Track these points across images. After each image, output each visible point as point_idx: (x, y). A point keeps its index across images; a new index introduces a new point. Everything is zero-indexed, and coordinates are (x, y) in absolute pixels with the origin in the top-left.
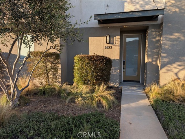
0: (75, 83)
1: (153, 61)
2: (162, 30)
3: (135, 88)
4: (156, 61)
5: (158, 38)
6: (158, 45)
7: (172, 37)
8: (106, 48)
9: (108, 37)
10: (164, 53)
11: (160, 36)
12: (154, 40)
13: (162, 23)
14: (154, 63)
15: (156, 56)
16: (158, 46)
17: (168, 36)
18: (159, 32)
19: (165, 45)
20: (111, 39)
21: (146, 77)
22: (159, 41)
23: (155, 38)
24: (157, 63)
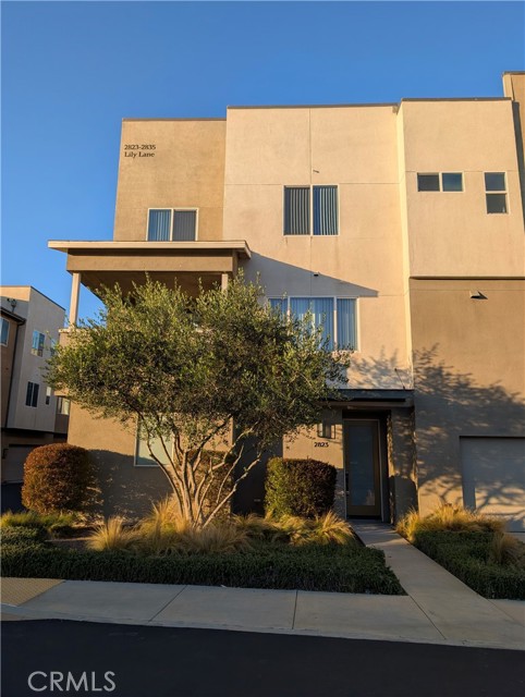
1: (402, 474)
2: (413, 420)
3: (374, 528)
4: (408, 474)
5: (406, 433)
6: (409, 444)
7: (429, 433)
8: (318, 445)
9: (321, 425)
10: (420, 460)
11: (412, 428)
12: (401, 435)
13: (413, 407)
14: (406, 477)
15: (406, 465)
16: (409, 446)
17: (424, 431)
18: (407, 421)
19: (420, 445)
20: (327, 430)
21: (394, 507)
22: (410, 437)
23: (402, 431)
24: (409, 477)
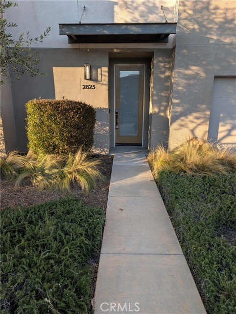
0: (30, 152)
1: (160, 111)
2: (173, 60)
3: (133, 155)
4: (165, 111)
5: (167, 74)
6: (168, 84)
7: (188, 72)
8: (86, 87)
9: (88, 69)
10: (176, 98)
11: (171, 69)
12: (162, 76)
13: (174, 48)
14: (162, 114)
15: (165, 104)
16: (168, 87)
17: (182, 71)
18: (169, 63)
19: (178, 85)
20: (94, 73)
21: (150, 138)
22: (169, 78)
23: (163, 73)
24: (166, 114)
